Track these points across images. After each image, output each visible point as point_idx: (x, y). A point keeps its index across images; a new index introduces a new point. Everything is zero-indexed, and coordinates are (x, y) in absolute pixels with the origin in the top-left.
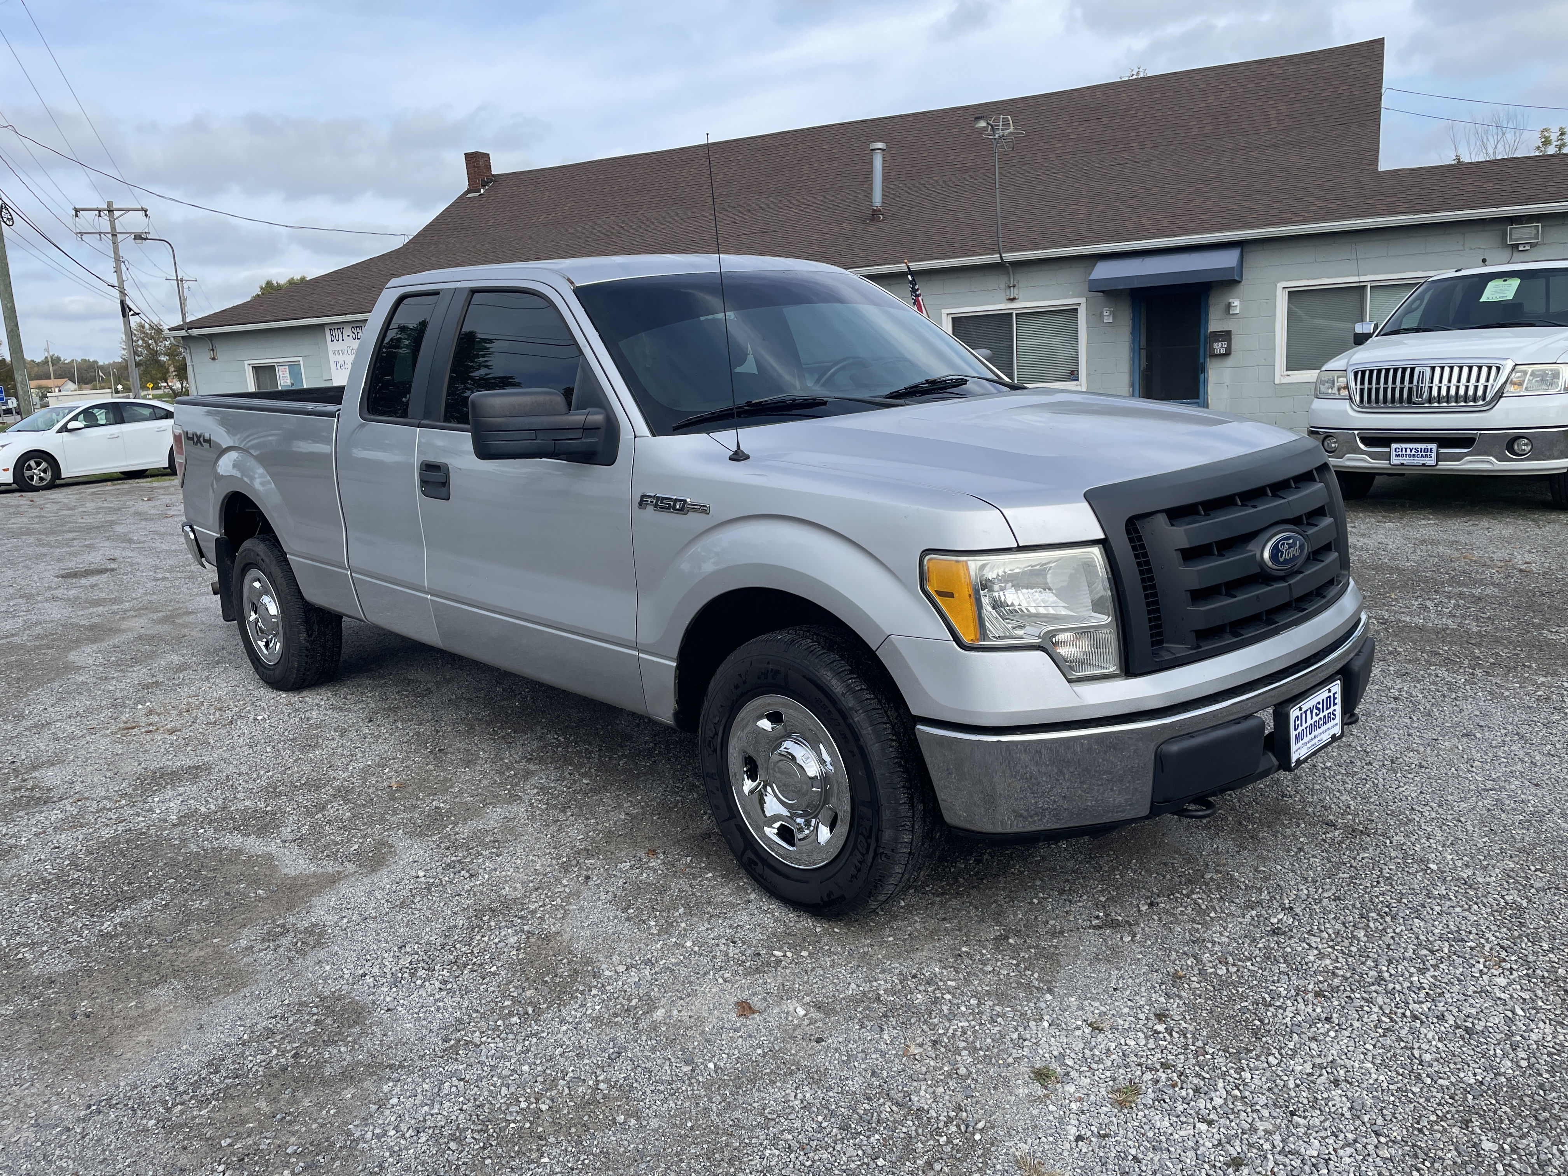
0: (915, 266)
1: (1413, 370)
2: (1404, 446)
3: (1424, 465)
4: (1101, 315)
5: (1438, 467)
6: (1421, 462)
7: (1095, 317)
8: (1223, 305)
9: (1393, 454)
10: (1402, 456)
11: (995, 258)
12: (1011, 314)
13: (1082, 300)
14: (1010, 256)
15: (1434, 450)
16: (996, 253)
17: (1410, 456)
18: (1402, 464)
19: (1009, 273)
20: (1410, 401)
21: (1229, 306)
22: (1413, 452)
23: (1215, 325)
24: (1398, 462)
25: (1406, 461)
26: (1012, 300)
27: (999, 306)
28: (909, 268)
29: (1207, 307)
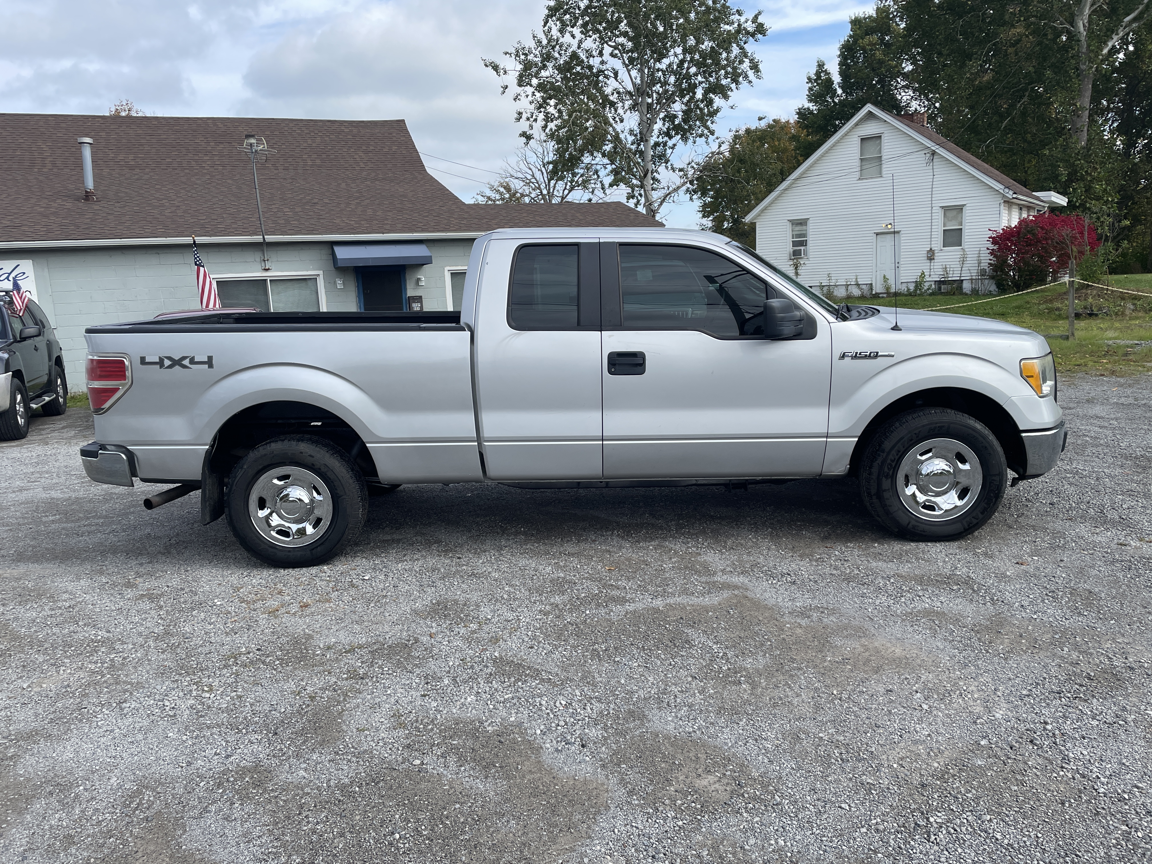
4: (335, 283)
7: (330, 284)
8: (414, 280)
11: (258, 238)
12: (266, 280)
13: (321, 272)
14: (269, 238)
16: (260, 235)
19: (263, 251)
21: (419, 280)
23: (411, 292)
26: (267, 270)
27: (257, 274)
28: (194, 241)
29: (405, 281)
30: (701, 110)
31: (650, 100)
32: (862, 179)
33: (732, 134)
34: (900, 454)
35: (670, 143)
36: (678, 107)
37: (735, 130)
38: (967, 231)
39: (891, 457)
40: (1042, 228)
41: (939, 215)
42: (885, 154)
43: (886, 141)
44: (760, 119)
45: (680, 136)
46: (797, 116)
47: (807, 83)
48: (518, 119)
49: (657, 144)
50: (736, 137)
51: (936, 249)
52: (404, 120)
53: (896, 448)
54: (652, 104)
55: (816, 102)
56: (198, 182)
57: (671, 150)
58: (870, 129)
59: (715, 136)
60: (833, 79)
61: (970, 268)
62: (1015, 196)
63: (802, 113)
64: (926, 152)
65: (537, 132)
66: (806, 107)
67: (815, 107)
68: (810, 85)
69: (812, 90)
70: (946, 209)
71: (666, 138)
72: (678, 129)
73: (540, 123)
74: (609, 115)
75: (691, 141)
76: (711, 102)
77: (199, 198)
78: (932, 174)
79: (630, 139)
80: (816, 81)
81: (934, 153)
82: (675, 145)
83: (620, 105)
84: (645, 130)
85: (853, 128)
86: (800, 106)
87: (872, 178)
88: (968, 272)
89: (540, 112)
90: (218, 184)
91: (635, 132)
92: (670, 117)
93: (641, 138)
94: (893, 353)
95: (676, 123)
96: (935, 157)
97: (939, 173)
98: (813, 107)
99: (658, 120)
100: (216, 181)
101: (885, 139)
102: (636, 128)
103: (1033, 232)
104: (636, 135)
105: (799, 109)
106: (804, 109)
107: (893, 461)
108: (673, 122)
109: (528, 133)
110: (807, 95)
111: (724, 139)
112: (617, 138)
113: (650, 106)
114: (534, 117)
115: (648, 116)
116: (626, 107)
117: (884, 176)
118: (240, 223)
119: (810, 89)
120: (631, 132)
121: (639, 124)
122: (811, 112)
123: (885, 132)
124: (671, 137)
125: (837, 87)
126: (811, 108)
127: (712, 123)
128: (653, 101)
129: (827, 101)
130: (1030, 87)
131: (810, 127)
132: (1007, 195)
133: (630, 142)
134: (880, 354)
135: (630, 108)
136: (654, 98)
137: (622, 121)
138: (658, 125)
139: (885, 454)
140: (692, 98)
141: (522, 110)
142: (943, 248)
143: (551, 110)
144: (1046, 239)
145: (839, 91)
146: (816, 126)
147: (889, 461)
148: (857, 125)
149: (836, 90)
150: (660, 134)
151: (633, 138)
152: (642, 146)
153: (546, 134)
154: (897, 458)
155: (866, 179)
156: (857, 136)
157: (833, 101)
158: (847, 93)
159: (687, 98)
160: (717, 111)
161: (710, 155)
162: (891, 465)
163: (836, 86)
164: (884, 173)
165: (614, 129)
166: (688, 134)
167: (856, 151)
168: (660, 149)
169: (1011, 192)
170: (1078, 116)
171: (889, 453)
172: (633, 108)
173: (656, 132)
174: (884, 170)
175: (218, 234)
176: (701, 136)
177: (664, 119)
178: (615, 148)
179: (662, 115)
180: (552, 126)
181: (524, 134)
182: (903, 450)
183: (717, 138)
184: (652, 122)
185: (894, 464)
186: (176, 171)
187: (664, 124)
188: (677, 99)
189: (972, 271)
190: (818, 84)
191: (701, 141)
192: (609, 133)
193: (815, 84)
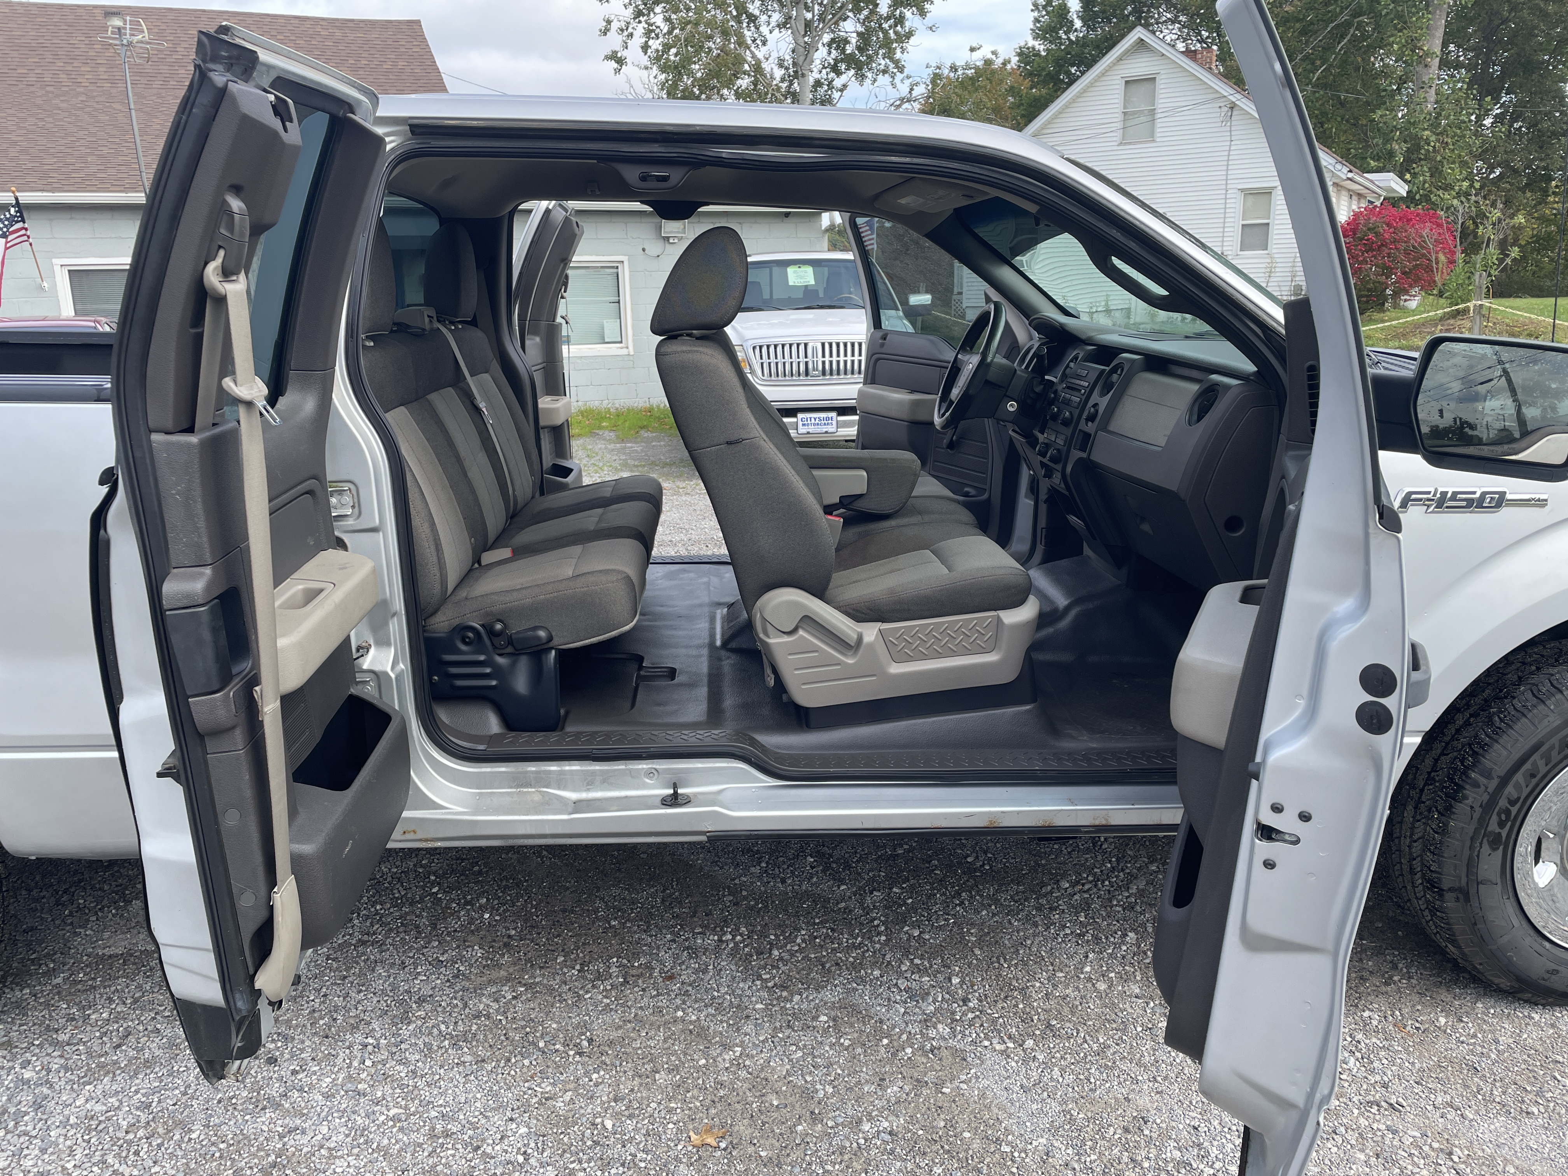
0: (26, 197)
1: (806, 345)
2: (809, 415)
3: (826, 432)
5: (837, 434)
6: (825, 430)
9: (800, 423)
10: (808, 425)
15: (834, 419)
17: (814, 424)
18: (808, 433)
20: (807, 373)
22: (817, 421)
24: (805, 431)
25: (812, 429)
28: (17, 199)
30: (886, 33)
31: (809, 16)
32: (1125, 144)
33: (930, 71)
34: (1534, 781)
35: (838, 82)
36: (850, 27)
37: (935, 65)
38: (1276, 227)
39: (1510, 790)
40: (1388, 225)
41: (1236, 203)
42: (1160, 106)
43: (1162, 86)
44: (972, 50)
45: (852, 72)
46: (1017, 58)
47: (1032, 10)
48: (605, 32)
49: (818, 84)
50: (936, 77)
51: (1230, 253)
52: (419, 21)
53: (1527, 766)
54: (812, 21)
55: (1044, 39)
56: (64, 105)
57: (839, 93)
58: (1140, 67)
59: (905, 74)
60: (1069, 5)
61: (1281, 284)
62: (1350, 175)
63: (1025, 55)
64: (1222, 105)
65: (634, 53)
66: (1030, 45)
67: (1042, 47)
68: (1036, 14)
69: (1039, 22)
70: (1248, 193)
71: (832, 75)
72: (851, 61)
73: (638, 39)
74: (746, 32)
75: (868, 82)
76: (901, 20)
77: (56, 130)
78: (1229, 138)
79: (779, 73)
80: (1044, 7)
81: (1233, 107)
82: (845, 86)
83: (764, 18)
84: (802, 58)
85: (1114, 64)
86: (1022, 44)
87: (1141, 142)
88: (1278, 289)
89: (640, 22)
90: (96, 110)
91: (786, 64)
92: (839, 43)
93: (796, 72)
94: (1543, 497)
95: (848, 52)
96: (1235, 113)
97: (1238, 137)
98: (1040, 47)
99: (820, 45)
100: (95, 105)
101: (1161, 84)
102: (787, 57)
103: (1376, 230)
104: (787, 69)
105: (1020, 48)
106: (1028, 48)
107: (1513, 803)
108: (843, 51)
109: (619, 55)
110: (1032, 30)
111: (918, 79)
112: (758, 68)
113: (808, 24)
114: (630, 30)
115: (806, 39)
116: (773, 24)
117: (1158, 140)
118: (113, 171)
119: (1037, 20)
120: (781, 64)
121: (793, 51)
122: (1037, 54)
123: (1162, 72)
124: (839, 73)
125: (1075, 16)
126: (1037, 47)
127: (902, 53)
128: (814, 16)
129: (1060, 38)
130: (1356, 20)
131: (1036, 75)
132: (1339, 173)
133: (778, 79)
134: (1509, 496)
135: (778, 26)
136: (816, 12)
137: (764, 43)
138: (821, 54)
139: (1493, 785)
140: (873, 12)
141: (612, 17)
142: (1239, 253)
143: (658, 19)
144: (1395, 241)
145: (1078, 24)
146: (1044, 73)
147: (1503, 803)
148: (1121, 59)
149: (1072, 22)
150: (824, 67)
151: (783, 71)
152: (796, 85)
153: (649, 57)
154: (1526, 792)
155: (1130, 143)
156: (1119, 77)
157: (1069, 39)
158: (1089, 27)
159: (865, 12)
160: (909, 35)
161: (898, 103)
162: (1508, 812)
163: (1073, 16)
164: (1158, 135)
165: (754, 56)
166: (865, 69)
167: (1116, 101)
168: (822, 91)
169: (1345, 170)
170: (1426, 66)
171: (1505, 781)
172: (782, 26)
173: (817, 64)
174: (1159, 130)
175: (66, 188)
176: (884, 72)
177: (829, 45)
178: (755, 83)
179: (826, 38)
180: (655, 44)
181: (614, 57)
182: (1543, 770)
183: (908, 77)
184: (809, 50)
185: (1514, 810)
186: (32, 89)
187: (830, 53)
188: (851, 14)
189: (1283, 288)
190: (1048, 13)
191: (884, 80)
192: (745, 61)
193: (1044, 13)
